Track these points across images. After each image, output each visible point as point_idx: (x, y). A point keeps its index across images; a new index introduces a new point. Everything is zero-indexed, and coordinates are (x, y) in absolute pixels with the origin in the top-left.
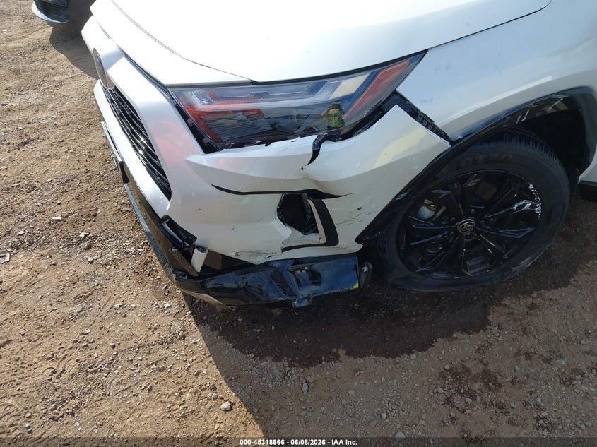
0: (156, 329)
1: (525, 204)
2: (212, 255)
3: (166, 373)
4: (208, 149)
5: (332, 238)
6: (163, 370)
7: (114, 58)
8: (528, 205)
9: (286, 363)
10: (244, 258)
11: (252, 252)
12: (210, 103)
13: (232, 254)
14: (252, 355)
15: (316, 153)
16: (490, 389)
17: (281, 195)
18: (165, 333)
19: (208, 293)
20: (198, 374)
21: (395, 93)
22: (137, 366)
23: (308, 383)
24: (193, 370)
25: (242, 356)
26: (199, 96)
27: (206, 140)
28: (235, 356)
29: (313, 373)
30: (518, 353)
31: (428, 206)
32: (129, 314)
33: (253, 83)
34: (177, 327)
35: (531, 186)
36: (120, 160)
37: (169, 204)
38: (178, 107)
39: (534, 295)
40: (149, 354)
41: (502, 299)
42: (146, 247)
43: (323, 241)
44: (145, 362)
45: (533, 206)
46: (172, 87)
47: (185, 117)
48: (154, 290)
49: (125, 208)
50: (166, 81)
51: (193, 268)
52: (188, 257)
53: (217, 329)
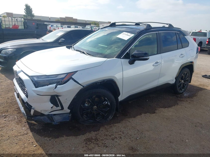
0: (20, 133)
1: (106, 102)
2: (35, 111)
3: (21, 141)
4: (36, 87)
5: (62, 108)
6: (21, 140)
7: (20, 72)
8: (106, 103)
9: (51, 138)
10: (43, 112)
11: (44, 110)
12: (38, 79)
13: (39, 111)
14: (43, 137)
15: (56, 87)
16: (96, 141)
17: (50, 96)
18: (22, 133)
19: (34, 121)
20: (29, 141)
21: (71, 77)
22: (14, 140)
23: (55, 141)
24: (28, 140)
25: (41, 137)
26: (36, 78)
27: (36, 86)
28: (39, 137)
29: (57, 140)
30: (104, 135)
31: (87, 103)
32: (14, 130)
33: (46, 75)
34: (26, 132)
35: (106, 98)
36: (18, 93)
37: (27, 99)
38: (32, 80)
39: (112, 125)
40: (18, 137)
41: (105, 125)
42: (20, 117)
43: (61, 109)
44: (16, 139)
45: (108, 103)
46: (31, 76)
47: (33, 82)
48: (21, 126)
49: (16, 109)
50: (30, 75)
51: (31, 114)
52: (30, 111)
53: (36, 132)
